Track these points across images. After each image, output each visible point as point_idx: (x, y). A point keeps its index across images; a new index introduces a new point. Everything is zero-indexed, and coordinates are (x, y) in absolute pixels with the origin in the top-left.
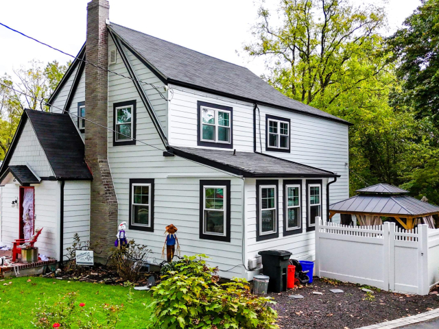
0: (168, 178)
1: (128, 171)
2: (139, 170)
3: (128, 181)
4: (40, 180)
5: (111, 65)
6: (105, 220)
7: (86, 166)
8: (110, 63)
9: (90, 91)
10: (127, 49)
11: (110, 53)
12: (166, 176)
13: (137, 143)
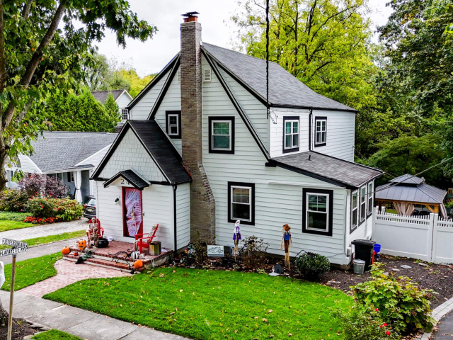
0: (269, 184)
1: (226, 175)
2: (239, 175)
3: (227, 184)
4: (149, 183)
5: (204, 83)
6: (207, 216)
7: (185, 170)
8: (204, 80)
9: (187, 106)
10: (223, 71)
11: (203, 72)
12: (268, 182)
13: (236, 153)
